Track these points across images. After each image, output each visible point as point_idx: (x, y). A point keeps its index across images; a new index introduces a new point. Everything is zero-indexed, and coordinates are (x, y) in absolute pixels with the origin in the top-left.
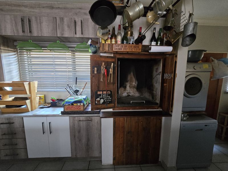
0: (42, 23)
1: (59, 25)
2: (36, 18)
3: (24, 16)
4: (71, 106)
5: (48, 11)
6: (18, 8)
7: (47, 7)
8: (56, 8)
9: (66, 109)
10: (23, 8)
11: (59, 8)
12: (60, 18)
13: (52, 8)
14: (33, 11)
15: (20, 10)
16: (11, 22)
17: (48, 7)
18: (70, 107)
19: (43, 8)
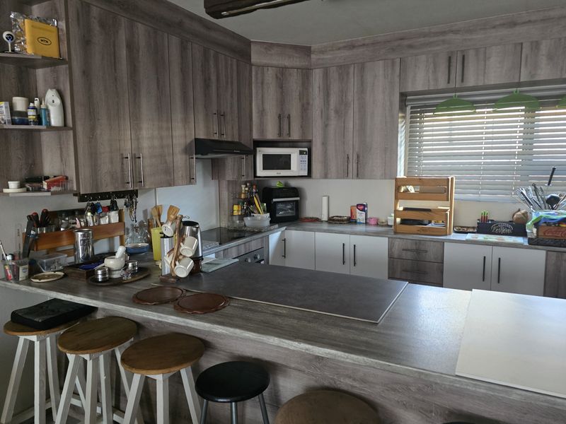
0: (489, 58)
1: (527, 57)
2: (477, 50)
3: (452, 52)
4: (553, 228)
5: (504, 32)
6: (441, 38)
7: (502, 25)
8: (524, 23)
9: (540, 234)
10: (450, 37)
11: (530, 21)
12: (532, 43)
13: (513, 24)
14: (470, 37)
15: (444, 42)
16: (426, 67)
17: (504, 24)
18: (553, 230)
19: (494, 27)
